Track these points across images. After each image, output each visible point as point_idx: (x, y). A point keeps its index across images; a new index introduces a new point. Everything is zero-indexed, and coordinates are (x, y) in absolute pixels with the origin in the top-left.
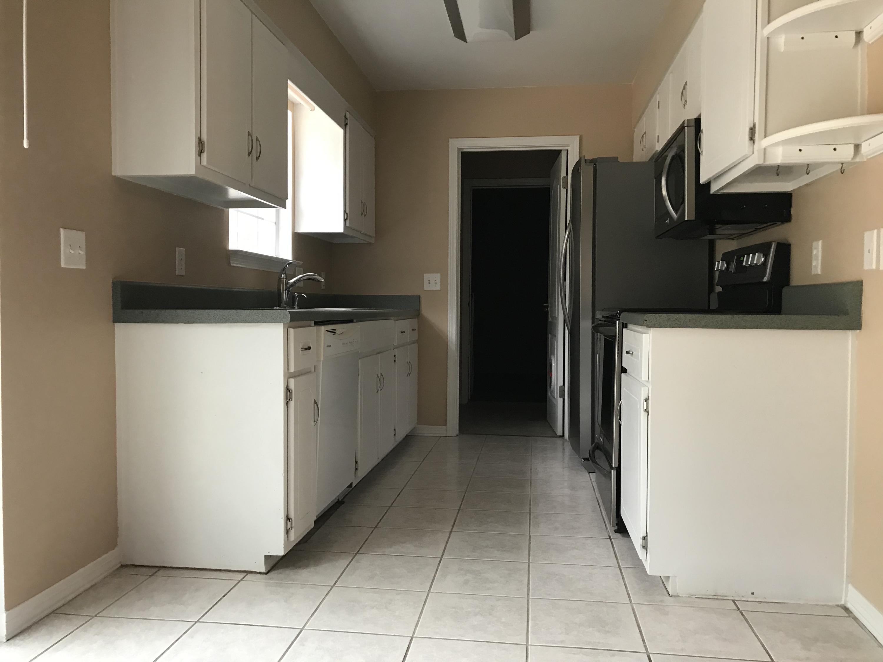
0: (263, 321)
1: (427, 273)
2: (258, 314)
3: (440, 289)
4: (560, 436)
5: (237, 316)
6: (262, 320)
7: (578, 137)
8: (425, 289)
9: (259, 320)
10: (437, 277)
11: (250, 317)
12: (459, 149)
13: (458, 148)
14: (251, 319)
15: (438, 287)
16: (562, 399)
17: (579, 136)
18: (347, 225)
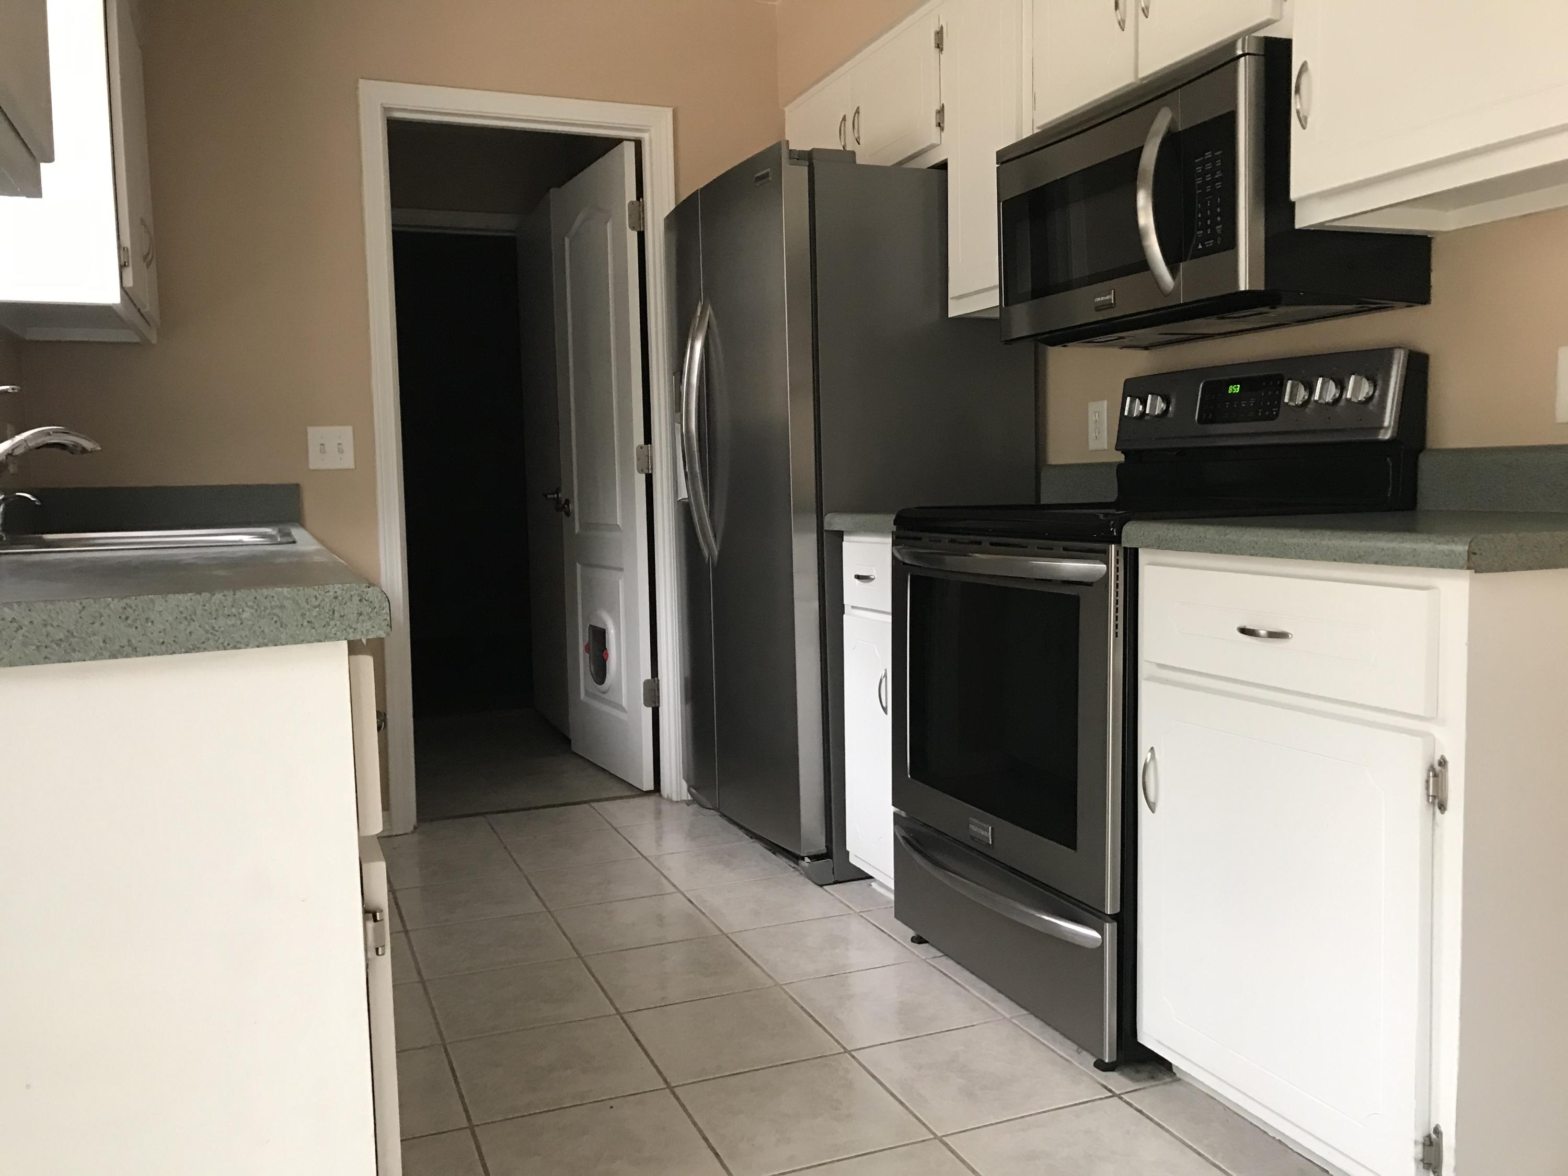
0: (260, 640)
1: (313, 425)
2: (234, 610)
3: (353, 467)
4: (648, 793)
5: (130, 626)
6: (258, 631)
7: (669, 112)
8: (312, 466)
9: (243, 634)
10: (345, 434)
11: (194, 626)
12: (386, 110)
13: (382, 104)
14: (202, 631)
15: (347, 461)
16: (649, 710)
17: (672, 109)
18: (129, 283)
